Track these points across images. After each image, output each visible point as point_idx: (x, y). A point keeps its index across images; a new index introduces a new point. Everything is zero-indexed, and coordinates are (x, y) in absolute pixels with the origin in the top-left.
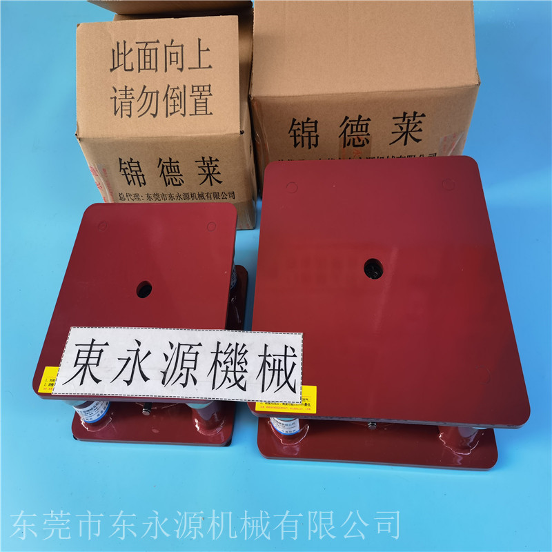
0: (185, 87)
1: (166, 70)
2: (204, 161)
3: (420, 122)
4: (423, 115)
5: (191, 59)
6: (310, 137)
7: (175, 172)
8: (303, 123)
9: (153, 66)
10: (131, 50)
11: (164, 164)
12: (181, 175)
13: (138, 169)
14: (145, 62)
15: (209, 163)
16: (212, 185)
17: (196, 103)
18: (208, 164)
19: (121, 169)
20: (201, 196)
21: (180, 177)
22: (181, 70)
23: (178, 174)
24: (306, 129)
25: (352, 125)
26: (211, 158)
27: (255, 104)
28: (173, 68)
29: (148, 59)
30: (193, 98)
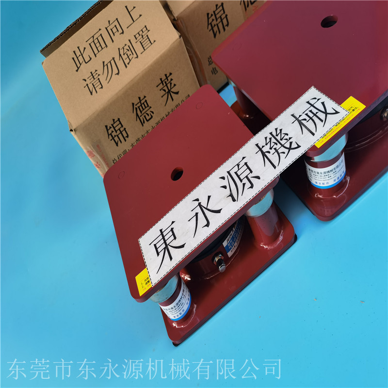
0: (130, 41)
1: (113, 41)
2: (162, 82)
9: (103, 45)
15: (166, 80)
17: (141, 44)
18: (166, 83)
26: (166, 75)
29: (98, 45)
30: (139, 42)
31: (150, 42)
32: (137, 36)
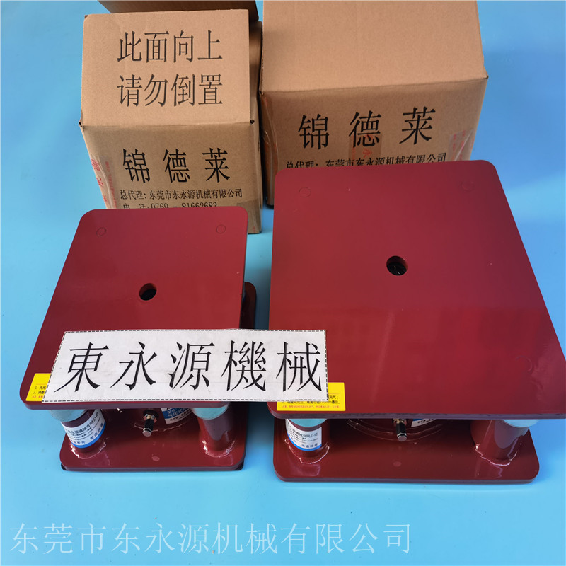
0: (194, 76)
1: (175, 61)
2: (211, 153)
3: (430, 118)
4: (433, 111)
5: (200, 49)
6: (320, 135)
7: (181, 165)
8: (313, 120)
9: (162, 56)
10: (140, 41)
11: (171, 157)
12: (187, 169)
13: (142, 162)
14: (154, 52)
15: (217, 155)
16: (218, 181)
17: (205, 92)
18: (216, 157)
19: (125, 162)
20: (207, 194)
21: (186, 172)
22: (191, 60)
23: (183, 168)
24: (316, 127)
25: (363, 122)
26: (219, 150)
27: (265, 100)
28: (182, 58)
29: (156, 49)
30: (203, 87)
31: (216, 99)
32: (205, 78)
